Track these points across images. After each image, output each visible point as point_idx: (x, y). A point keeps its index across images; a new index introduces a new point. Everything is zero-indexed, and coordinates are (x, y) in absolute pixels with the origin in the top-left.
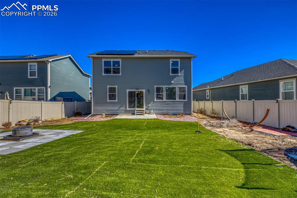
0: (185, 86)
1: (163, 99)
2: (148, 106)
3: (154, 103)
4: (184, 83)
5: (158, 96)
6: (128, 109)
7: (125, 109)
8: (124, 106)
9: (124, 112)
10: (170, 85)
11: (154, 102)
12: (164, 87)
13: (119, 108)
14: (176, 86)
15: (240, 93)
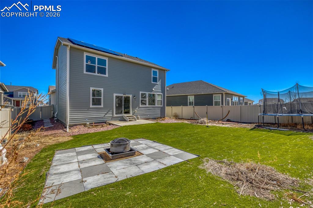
0: (161, 94)
1: (146, 105)
2: (134, 112)
3: (140, 109)
4: (161, 91)
5: (143, 102)
6: (115, 115)
7: (111, 116)
8: (111, 112)
9: (111, 119)
10: (152, 92)
11: (139, 107)
12: (147, 93)
13: (105, 115)
14: (156, 93)
15: (188, 101)
